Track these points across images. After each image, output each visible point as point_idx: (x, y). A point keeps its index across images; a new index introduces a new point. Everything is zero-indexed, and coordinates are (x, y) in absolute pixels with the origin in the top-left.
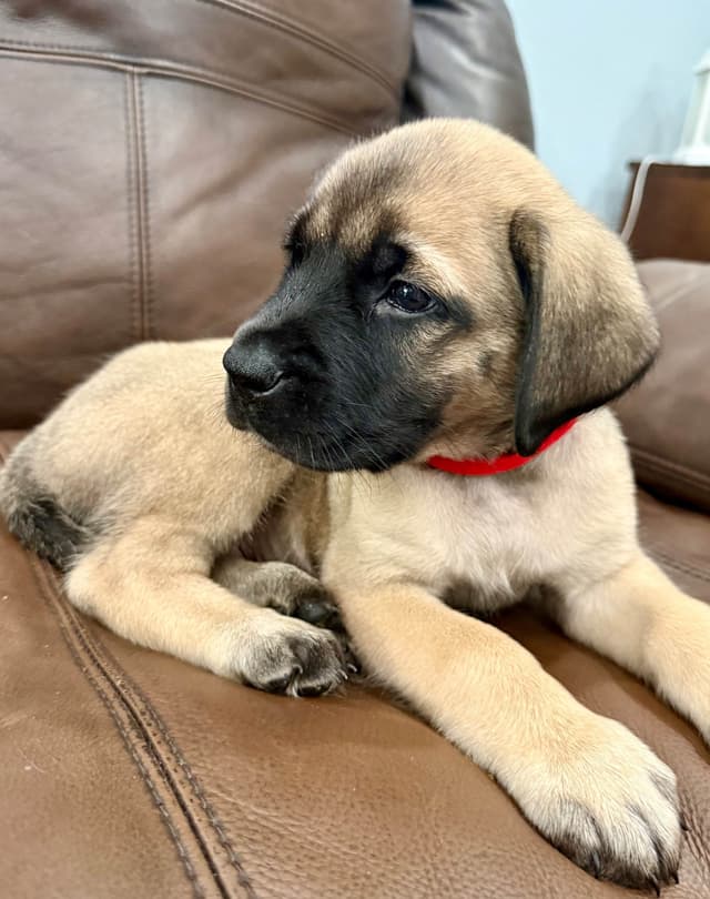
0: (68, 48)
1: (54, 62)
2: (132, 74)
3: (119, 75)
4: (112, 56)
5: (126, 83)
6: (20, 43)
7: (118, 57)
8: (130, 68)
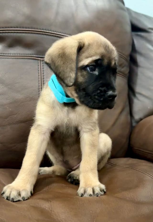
0: (22, 54)
1: (18, 58)
2: (40, 60)
3: (36, 61)
4: (35, 56)
5: (38, 63)
6: (8, 54)
7: (36, 56)
8: (39, 59)
